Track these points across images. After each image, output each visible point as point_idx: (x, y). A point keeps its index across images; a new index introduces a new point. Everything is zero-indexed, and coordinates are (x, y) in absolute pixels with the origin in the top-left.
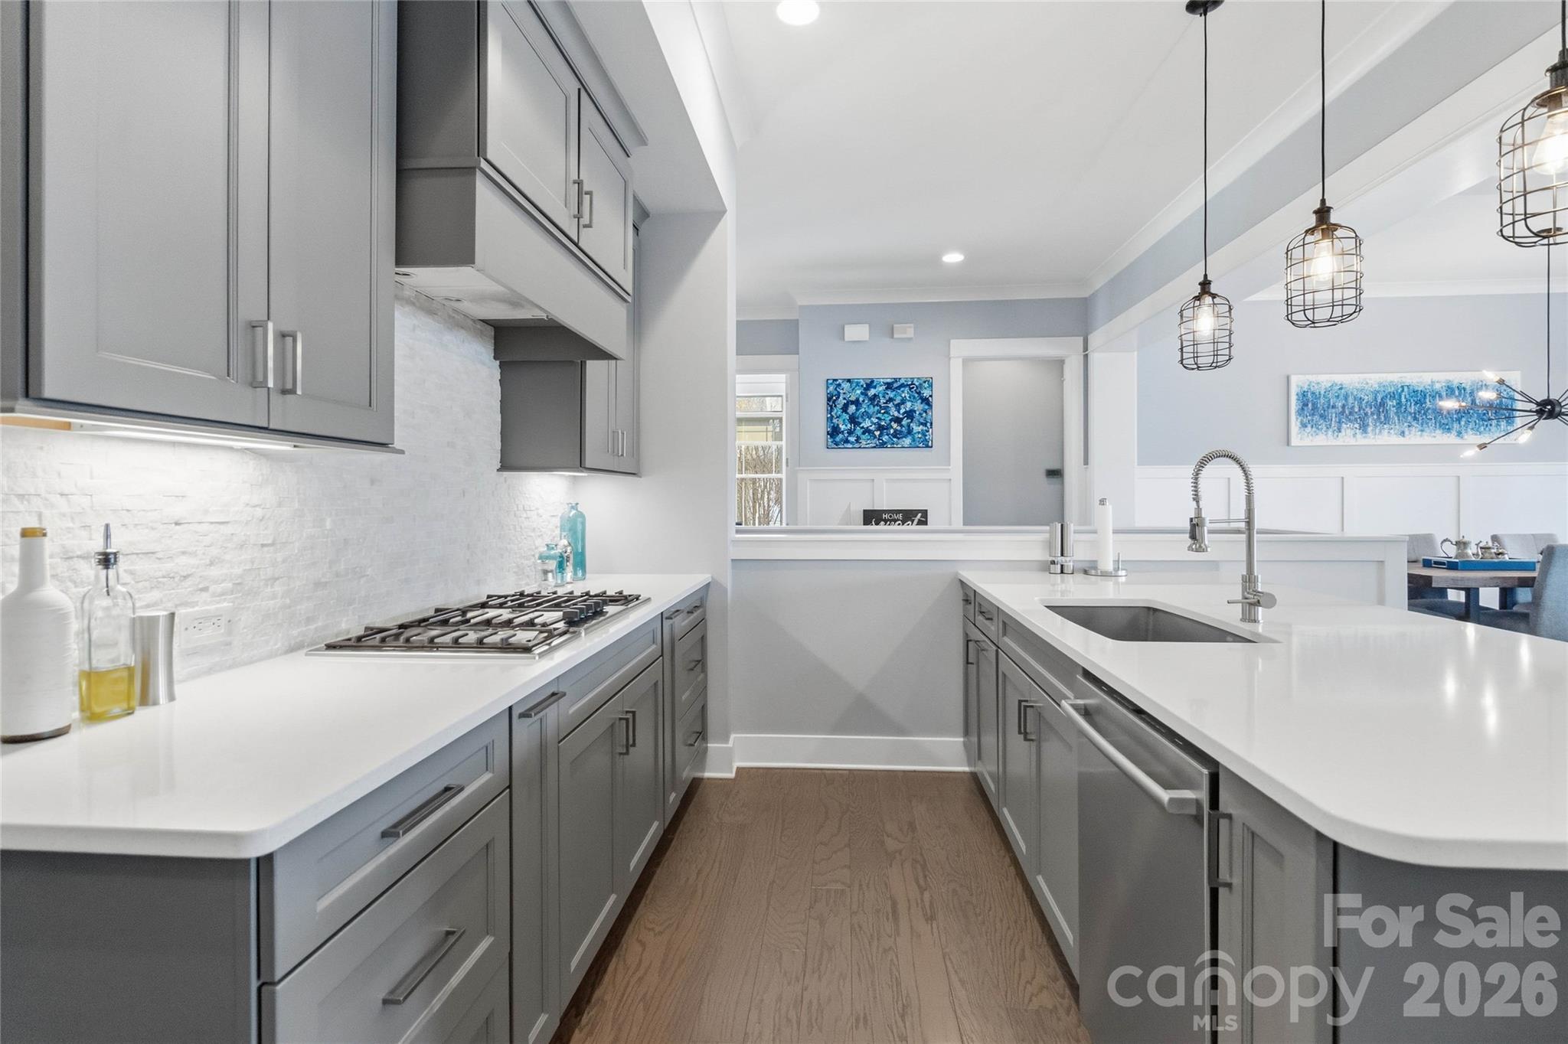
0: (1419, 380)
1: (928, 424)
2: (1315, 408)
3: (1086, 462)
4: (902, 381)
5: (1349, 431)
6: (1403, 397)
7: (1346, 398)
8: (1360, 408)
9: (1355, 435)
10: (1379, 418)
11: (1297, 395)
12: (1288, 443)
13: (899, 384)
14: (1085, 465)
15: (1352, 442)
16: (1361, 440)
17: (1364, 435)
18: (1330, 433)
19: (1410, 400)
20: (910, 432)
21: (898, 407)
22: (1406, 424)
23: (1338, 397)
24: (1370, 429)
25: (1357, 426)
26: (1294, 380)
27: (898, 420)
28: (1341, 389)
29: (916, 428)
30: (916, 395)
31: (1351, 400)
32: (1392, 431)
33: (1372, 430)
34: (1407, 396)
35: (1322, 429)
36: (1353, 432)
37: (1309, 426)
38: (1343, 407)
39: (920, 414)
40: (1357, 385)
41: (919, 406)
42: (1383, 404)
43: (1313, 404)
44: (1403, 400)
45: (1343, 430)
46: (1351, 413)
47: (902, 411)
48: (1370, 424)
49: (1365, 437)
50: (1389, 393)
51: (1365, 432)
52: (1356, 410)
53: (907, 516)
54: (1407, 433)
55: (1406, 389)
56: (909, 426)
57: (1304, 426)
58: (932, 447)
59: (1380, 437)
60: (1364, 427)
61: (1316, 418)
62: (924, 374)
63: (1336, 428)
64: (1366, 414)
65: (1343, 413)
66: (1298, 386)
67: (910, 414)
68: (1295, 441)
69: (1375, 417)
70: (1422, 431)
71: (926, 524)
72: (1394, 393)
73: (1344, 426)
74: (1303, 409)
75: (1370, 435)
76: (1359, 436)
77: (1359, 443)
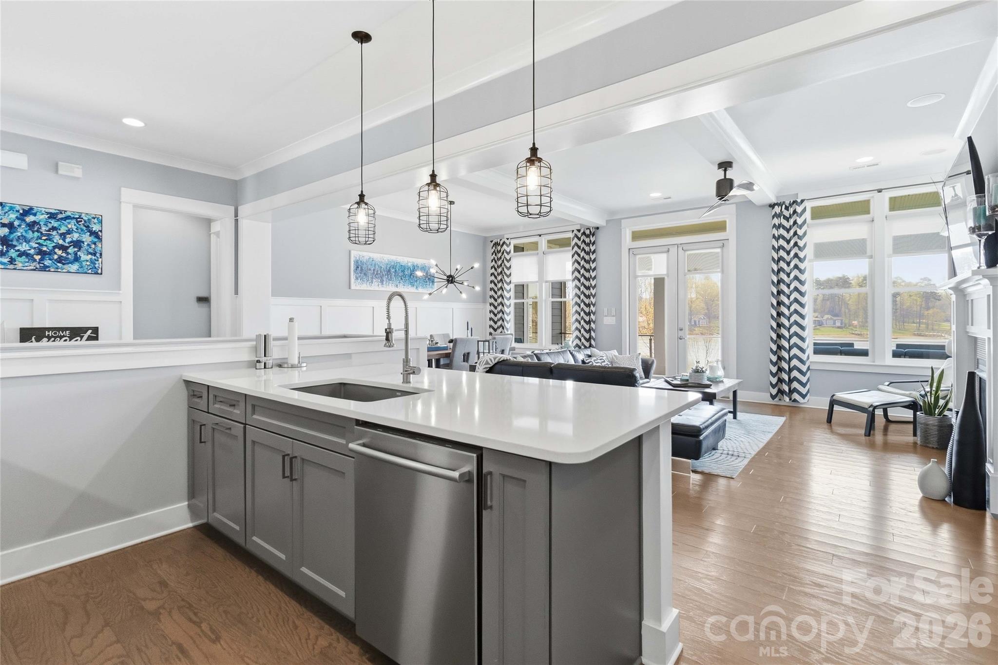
0: (403, 260)
1: (98, 255)
2: (362, 270)
3: (236, 293)
4: (68, 214)
5: (376, 283)
6: (397, 267)
7: (375, 265)
8: (381, 272)
9: (378, 285)
10: (388, 277)
11: (354, 261)
12: (350, 288)
13: (63, 216)
14: (235, 294)
15: (377, 288)
18: (368, 283)
19: (400, 270)
20: (77, 259)
21: (63, 236)
22: (398, 281)
23: (371, 265)
24: (384, 283)
25: (379, 280)
26: (353, 253)
27: (64, 248)
28: (373, 261)
29: (84, 257)
30: (85, 228)
31: (377, 267)
34: (399, 268)
35: (365, 281)
36: (378, 283)
37: (359, 279)
38: (374, 270)
39: (88, 245)
40: (379, 259)
41: (87, 238)
42: (389, 271)
43: (361, 267)
44: (397, 269)
45: (374, 282)
46: (377, 274)
47: (68, 240)
48: (385, 279)
51: (382, 284)
52: (379, 272)
53: (76, 333)
54: (399, 286)
55: (398, 264)
56: (76, 254)
57: (357, 279)
58: (101, 274)
60: (382, 282)
61: (362, 275)
62: (93, 211)
63: (371, 281)
64: (383, 275)
65: (374, 273)
66: (354, 257)
67: (78, 244)
68: (353, 287)
69: (387, 277)
70: (404, 285)
71: (97, 340)
72: (393, 265)
73: (374, 280)
74: (356, 269)
75: (385, 286)
76: (380, 286)
77: (380, 289)
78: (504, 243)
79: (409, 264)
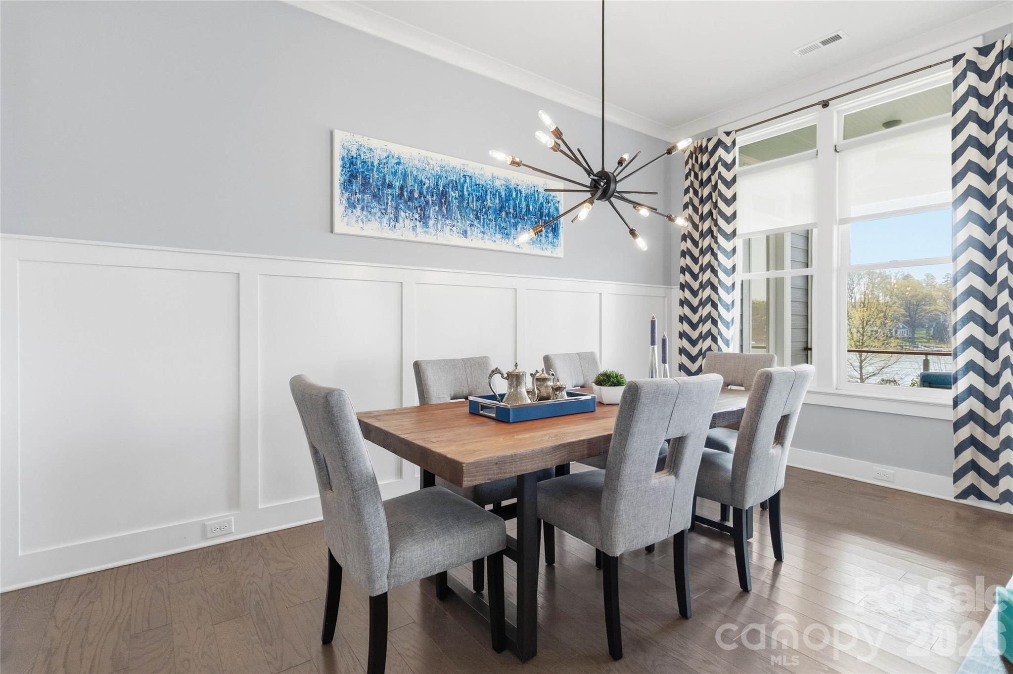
0: (481, 172)
2: (366, 184)
5: (407, 222)
6: (465, 188)
7: (405, 176)
8: (421, 194)
9: (414, 228)
10: (440, 209)
11: (343, 159)
12: (332, 231)
15: (411, 236)
16: (423, 235)
17: (424, 229)
18: (385, 220)
19: (472, 194)
22: (468, 222)
23: (395, 173)
24: (431, 223)
25: (417, 216)
26: (339, 136)
28: (398, 163)
31: (410, 181)
32: (454, 229)
33: (434, 224)
34: (470, 189)
35: (375, 213)
36: (412, 224)
37: (359, 207)
38: (402, 188)
40: (417, 162)
42: (444, 194)
43: (365, 178)
44: (466, 193)
45: (401, 220)
46: (410, 199)
48: (431, 215)
49: (425, 232)
50: (452, 181)
51: (426, 225)
52: (416, 195)
54: (469, 233)
55: (468, 180)
57: (352, 205)
59: (441, 233)
60: (424, 219)
61: (367, 197)
63: (392, 216)
64: (427, 202)
65: (401, 195)
66: (343, 147)
68: (339, 227)
69: (437, 208)
70: (484, 233)
72: (456, 182)
73: (402, 214)
74: (350, 181)
75: (431, 230)
76: (419, 229)
77: (418, 239)
78: (719, 143)
79: (498, 183)
